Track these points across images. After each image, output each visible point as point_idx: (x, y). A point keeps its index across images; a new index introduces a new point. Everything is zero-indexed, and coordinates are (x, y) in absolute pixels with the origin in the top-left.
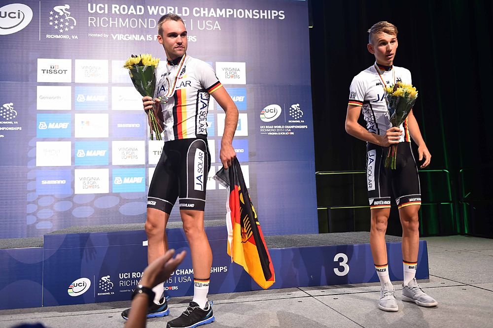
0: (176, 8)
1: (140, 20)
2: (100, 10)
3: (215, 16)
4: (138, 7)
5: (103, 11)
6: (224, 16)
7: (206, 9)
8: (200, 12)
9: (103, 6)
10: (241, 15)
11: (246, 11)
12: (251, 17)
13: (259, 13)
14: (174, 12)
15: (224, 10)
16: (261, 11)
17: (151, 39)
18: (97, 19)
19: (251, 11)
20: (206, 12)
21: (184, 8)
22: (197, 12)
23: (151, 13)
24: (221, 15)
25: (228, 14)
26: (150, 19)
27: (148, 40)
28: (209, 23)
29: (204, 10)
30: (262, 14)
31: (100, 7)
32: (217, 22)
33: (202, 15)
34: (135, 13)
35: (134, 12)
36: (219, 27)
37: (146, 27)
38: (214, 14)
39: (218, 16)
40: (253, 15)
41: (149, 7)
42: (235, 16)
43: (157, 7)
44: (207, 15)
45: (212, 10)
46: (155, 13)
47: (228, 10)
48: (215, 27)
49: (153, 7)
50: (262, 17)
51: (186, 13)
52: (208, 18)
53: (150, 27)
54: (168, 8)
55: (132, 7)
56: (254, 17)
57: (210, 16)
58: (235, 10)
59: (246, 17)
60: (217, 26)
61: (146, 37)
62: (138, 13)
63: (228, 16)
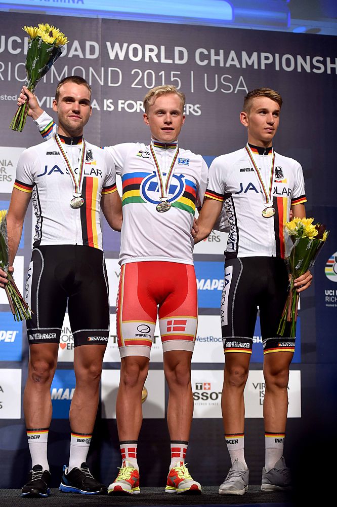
0: (163, 48)
1: (91, 69)
2: (14, 48)
3: (238, 66)
4: (88, 44)
5: (19, 51)
6: (256, 67)
7: (222, 52)
8: (208, 57)
9: (19, 40)
10: (288, 65)
11: (299, 57)
12: (308, 70)
13: (324, 63)
14: (158, 56)
15: (255, 55)
16: (328, 59)
17: (112, 108)
18: (7, 67)
19: (308, 58)
20: (221, 58)
21: (177, 49)
22: (203, 57)
23: (112, 57)
24: (250, 63)
25: (263, 62)
26: (110, 69)
27: (105, 109)
28: (226, 79)
29: (217, 54)
30: (329, 66)
31: (14, 42)
32: (241, 77)
33: (213, 64)
34: (81, 56)
35: (80, 53)
36: (246, 88)
37: (102, 84)
38: (236, 63)
39: (244, 66)
40: (313, 67)
41: (108, 44)
42: (277, 68)
43: (125, 45)
44: (222, 64)
45: (233, 54)
46: (122, 57)
47: (263, 55)
48: (238, 88)
49: (117, 45)
50: (329, 72)
51: (181, 58)
52: (224, 70)
53: (110, 85)
54: (147, 47)
55: (76, 44)
56: (315, 71)
57: (228, 65)
58: (277, 56)
59: (299, 70)
60: (241, 85)
61: (101, 105)
62: (88, 56)
63: (263, 67)
